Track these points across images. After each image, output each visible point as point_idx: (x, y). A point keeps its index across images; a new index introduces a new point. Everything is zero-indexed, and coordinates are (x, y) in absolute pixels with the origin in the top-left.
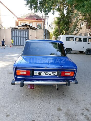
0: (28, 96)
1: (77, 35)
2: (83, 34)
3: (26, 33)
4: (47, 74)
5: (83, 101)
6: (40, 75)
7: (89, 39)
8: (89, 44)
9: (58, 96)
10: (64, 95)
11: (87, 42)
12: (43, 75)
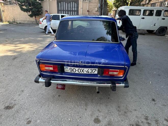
0: (60, 96)
1: (149, 5)
2: (157, 4)
3: (76, 4)
4: (83, 71)
5: (136, 110)
6: (73, 72)
7: (165, 11)
8: (164, 19)
9: (101, 99)
10: (109, 98)
11: (162, 17)
12: (77, 72)
